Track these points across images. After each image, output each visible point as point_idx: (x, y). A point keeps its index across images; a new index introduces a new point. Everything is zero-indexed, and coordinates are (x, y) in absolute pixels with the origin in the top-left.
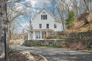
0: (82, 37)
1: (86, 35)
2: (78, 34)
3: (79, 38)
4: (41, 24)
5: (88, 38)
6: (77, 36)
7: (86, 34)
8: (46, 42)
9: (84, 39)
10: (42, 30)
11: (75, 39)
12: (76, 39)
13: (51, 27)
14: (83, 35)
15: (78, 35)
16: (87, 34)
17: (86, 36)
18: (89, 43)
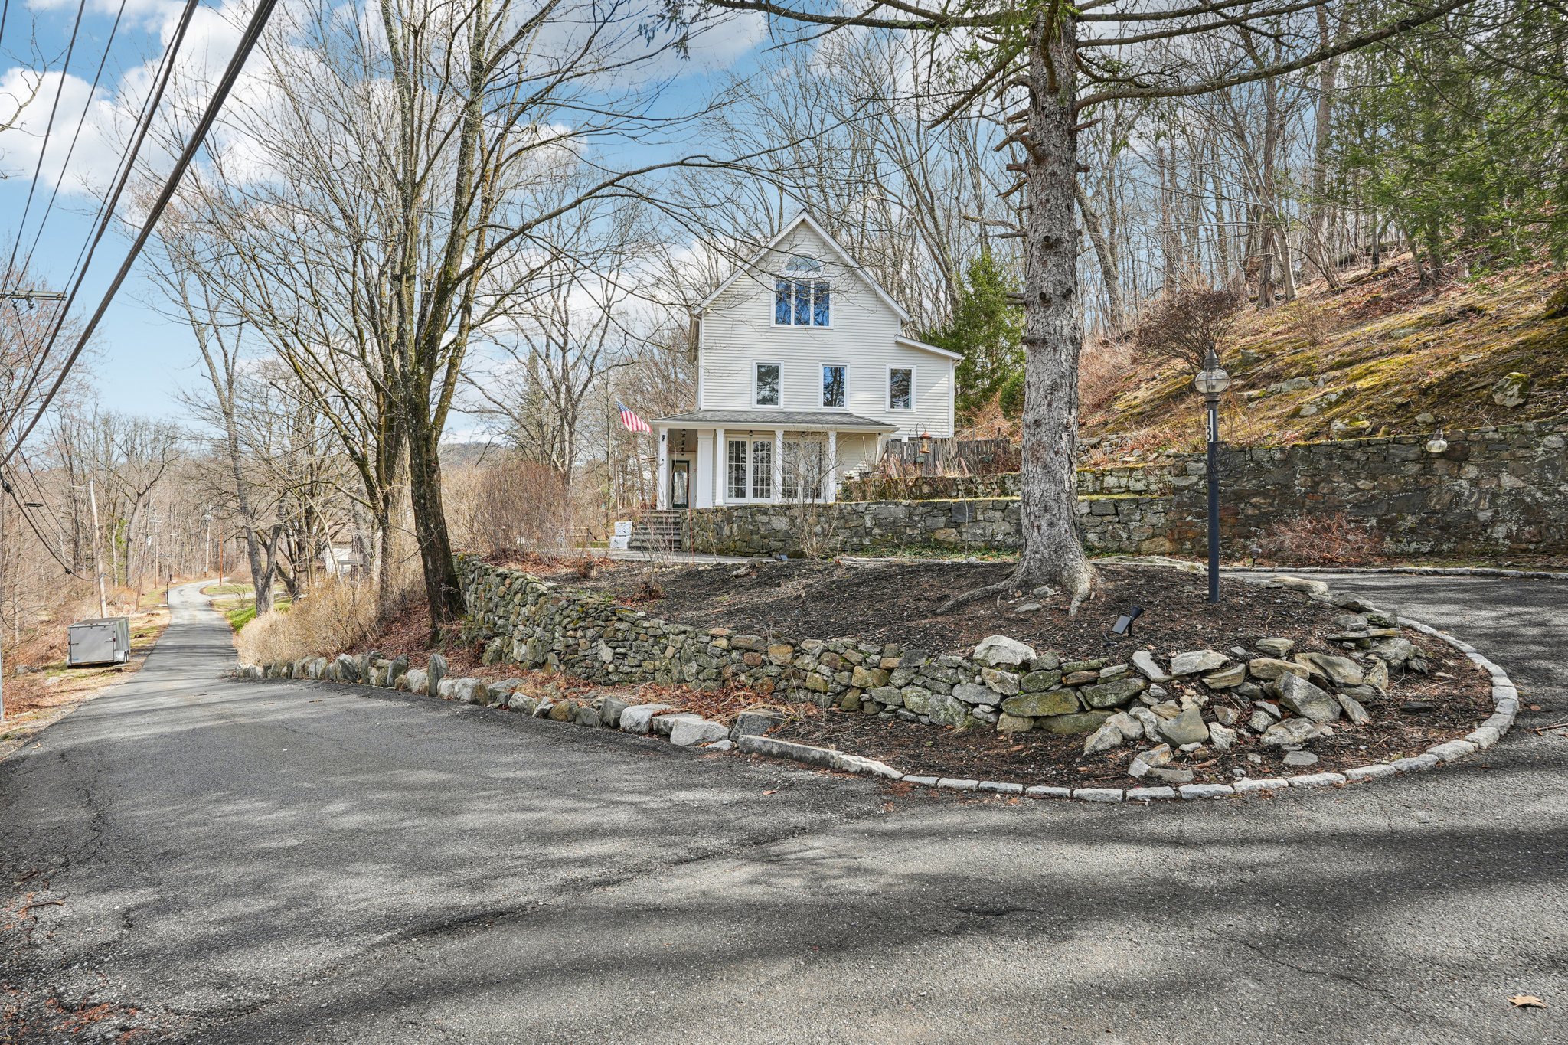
0: (1317, 479)
1: (1348, 466)
2: (1278, 456)
3: (1285, 488)
4: (769, 360)
5: (1362, 484)
6: (1277, 475)
7: (1349, 458)
8: (990, 521)
9: (1333, 492)
10: (788, 417)
11: (1256, 494)
12: (1265, 494)
13: (862, 396)
14: (1323, 463)
15: (1284, 463)
16: (1358, 455)
17: (1346, 472)
18: (1374, 521)
